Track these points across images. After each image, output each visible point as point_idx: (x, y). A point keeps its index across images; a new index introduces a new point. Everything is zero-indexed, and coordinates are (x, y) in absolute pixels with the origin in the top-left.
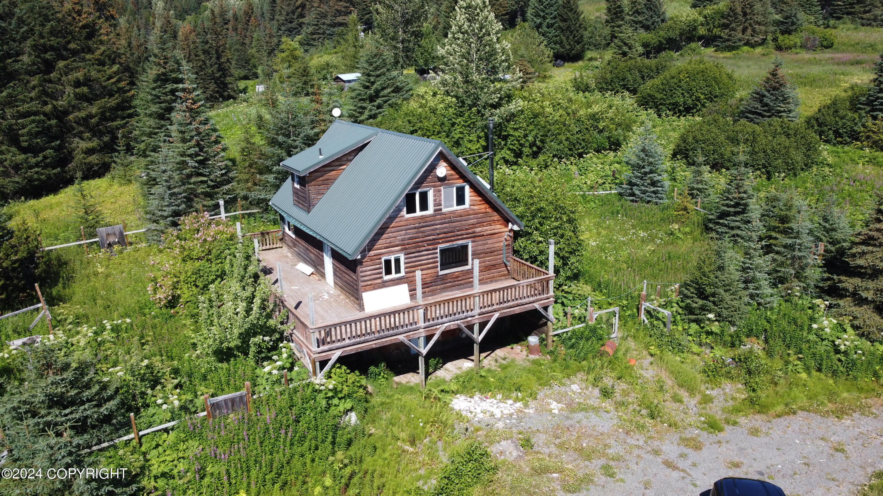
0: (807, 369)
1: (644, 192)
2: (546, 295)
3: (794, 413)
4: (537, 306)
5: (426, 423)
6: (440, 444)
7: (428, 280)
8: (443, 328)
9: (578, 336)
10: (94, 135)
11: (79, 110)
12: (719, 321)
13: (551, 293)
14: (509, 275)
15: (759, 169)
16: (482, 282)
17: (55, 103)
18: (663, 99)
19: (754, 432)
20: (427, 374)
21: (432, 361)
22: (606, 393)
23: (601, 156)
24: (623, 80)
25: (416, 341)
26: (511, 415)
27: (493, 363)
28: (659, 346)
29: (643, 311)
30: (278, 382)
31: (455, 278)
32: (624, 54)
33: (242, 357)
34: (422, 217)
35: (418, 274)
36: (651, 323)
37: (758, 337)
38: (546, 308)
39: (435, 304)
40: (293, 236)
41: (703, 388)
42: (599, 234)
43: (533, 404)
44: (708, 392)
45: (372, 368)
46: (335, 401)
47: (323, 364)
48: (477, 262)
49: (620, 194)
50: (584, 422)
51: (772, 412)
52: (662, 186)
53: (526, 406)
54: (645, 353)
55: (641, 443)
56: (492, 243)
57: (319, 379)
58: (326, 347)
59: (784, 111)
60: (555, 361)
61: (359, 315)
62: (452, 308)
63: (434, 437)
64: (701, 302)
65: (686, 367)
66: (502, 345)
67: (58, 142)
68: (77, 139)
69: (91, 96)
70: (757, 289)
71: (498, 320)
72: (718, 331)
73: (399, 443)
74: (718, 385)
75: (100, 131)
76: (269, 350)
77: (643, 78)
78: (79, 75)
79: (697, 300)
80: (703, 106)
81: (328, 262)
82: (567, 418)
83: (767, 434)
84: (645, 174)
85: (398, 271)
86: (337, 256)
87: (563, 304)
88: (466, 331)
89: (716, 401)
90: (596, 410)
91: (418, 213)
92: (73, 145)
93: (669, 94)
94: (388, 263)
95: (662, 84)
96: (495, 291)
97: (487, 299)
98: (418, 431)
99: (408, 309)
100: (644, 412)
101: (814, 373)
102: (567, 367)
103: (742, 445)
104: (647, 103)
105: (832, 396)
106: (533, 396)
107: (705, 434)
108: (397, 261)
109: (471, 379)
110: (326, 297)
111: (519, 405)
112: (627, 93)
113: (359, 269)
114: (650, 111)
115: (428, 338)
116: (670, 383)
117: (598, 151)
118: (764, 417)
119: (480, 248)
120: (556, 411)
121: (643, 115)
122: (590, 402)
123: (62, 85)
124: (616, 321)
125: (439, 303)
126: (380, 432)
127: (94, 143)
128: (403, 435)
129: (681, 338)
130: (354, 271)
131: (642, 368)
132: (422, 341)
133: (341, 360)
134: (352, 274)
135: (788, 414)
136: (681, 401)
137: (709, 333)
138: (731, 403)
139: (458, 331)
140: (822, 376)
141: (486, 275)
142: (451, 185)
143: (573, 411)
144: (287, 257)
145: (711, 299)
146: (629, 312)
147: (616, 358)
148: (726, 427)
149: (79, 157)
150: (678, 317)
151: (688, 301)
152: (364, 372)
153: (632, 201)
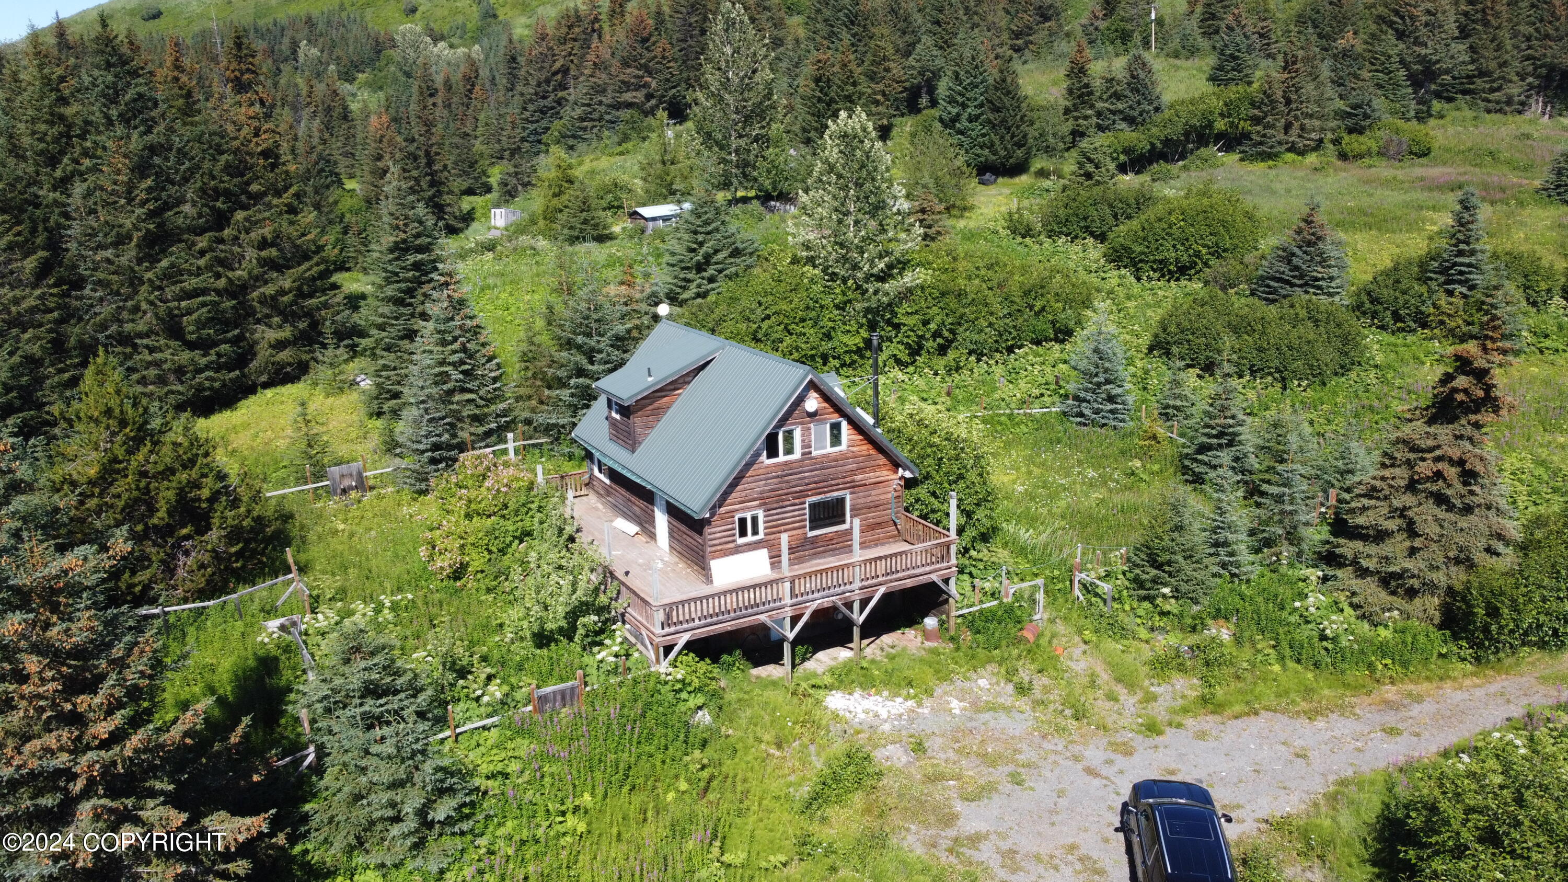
0: (1281, 659)
1: (1097, 412)
2: (945, 564)
3: (1256, 713)
4: (934, 577)
5: (795, 723)
6: (812, 748)
7: (794, 544)
8: (814, 606)
9: (988, 617)
10: (285, 320)
11: (266, 282)
12: (1177, 598)
13: (954, 561)
14: (899, 536)
15: (1270, 374)
16: (864, 545)
17: (230, 274)
18: (1143, 253)
19: (1202, 735)
20: (794, 666)
21: (800, 649)
22: (1022, 690)
23: (1040, 350)
24: (1085, 219)
25: (780, 622)
26: (901, 715)
27: (878, 652)
28: (1096, 631)
29: (1076, 585)
30: (615, 671)
31: (829, 540)
32: (1088, 176)
33: (565, 641)
34: (787, 463)
35: (784, 538)
36: (1088, 601)
37: (1227, 619)
38: (946, 581)
39: (804, 576)
40: (607, 481)
41: (1147, 683)
42: (1030, 473)
43: (928, 702)
44: (1152, 689)
45: (725, 657)
46: (684, 695)
47: (668, 649)
48: (857, 522)
49: (1064, 414)
50: (992, 723)
51: (1228, 712)
52: (1123, 403)
53: (920, 705)
54: (1077, 639)
55: (1060, 748)
56: (876, 495)
57: (663, 667)
58: (673, 629)
59: (1323, 279)
60: (958, 649)
61: (706, 590)
62: (826, 580)
63: (806, 740)
64: (1154, 572)
65: (1129, 658)
66: (890, 627)
67: (236, 332)
68: (261, 327)
69: (281, 261)
70: (1232, 554)
71: (885, 596)
72: (1175, 611)
73: (763, 746)
74: (1166, 679)
75: (293, 312)
76: (597, 633)
77: (1115, 216)
78: (267, 231)
79: (1148, 569)
80: (1206, 264)
81: (661, 520)
82: (971, 719)
83: (1217, 738)
84: (1099, 385)
85: (755, 532)
86: (674, 511)
87: (971, 574)
88: (844, 609)
89: (1161, 700)
90: (1007, 709)
91: (782, 458)
92: (257, 336)
93: (1153, 246)
94: (743, 521)
95: (1143, 229)
96: (880, 558)
97: (870, 570)
98: (786, 731)
99: (772, 582)
100: (1068, 712)
101: (1291, 664)
102: (974, 657)
103: (1183, 750)
104: (1120, 259)
105: (1308, 692)
106: (929, 693)
107: (1140, 738)
108: (755, 519)
109: (850, 671)
110: (660, 565)
111: (911, 703)
112: (1090, 241)
113: (707, 530)
114: (1123, 271)
115: (795, 620)
116: (1106, 677)
117: (1038, 343)
118: (1218, 718)
119: (862, 501)
120: (957, 712)
121: (1113, 277)
122: (1001, 700)
123: (240, 246)
124: (1040, 596)
125: (810, 574)
126: (740, 734)
127: (286, 333)
128: (767, 737)
129: (1126, 620)
130: (700, 533)
131: (1071, 659)
132: (788, 622)
133: (690, 646)
134: (696, 536)
135: (1248, 714)
136: (1116, 700)
137: (1163, 614)
138: (1180, 702)
139: (834, 609)
140: (1299, 667)
141: (869, 536)
142: (823, 421)
143: (978, 711)
144: (597, 509)
145: (1167, 568)
146: (1060, 586)
147: (1038, 646)
148: (1168, 729)
149: (263, 353)
150: (1125, 593)
151: (1137, 571)
152: (715, 660)
153: (1080, 424)
